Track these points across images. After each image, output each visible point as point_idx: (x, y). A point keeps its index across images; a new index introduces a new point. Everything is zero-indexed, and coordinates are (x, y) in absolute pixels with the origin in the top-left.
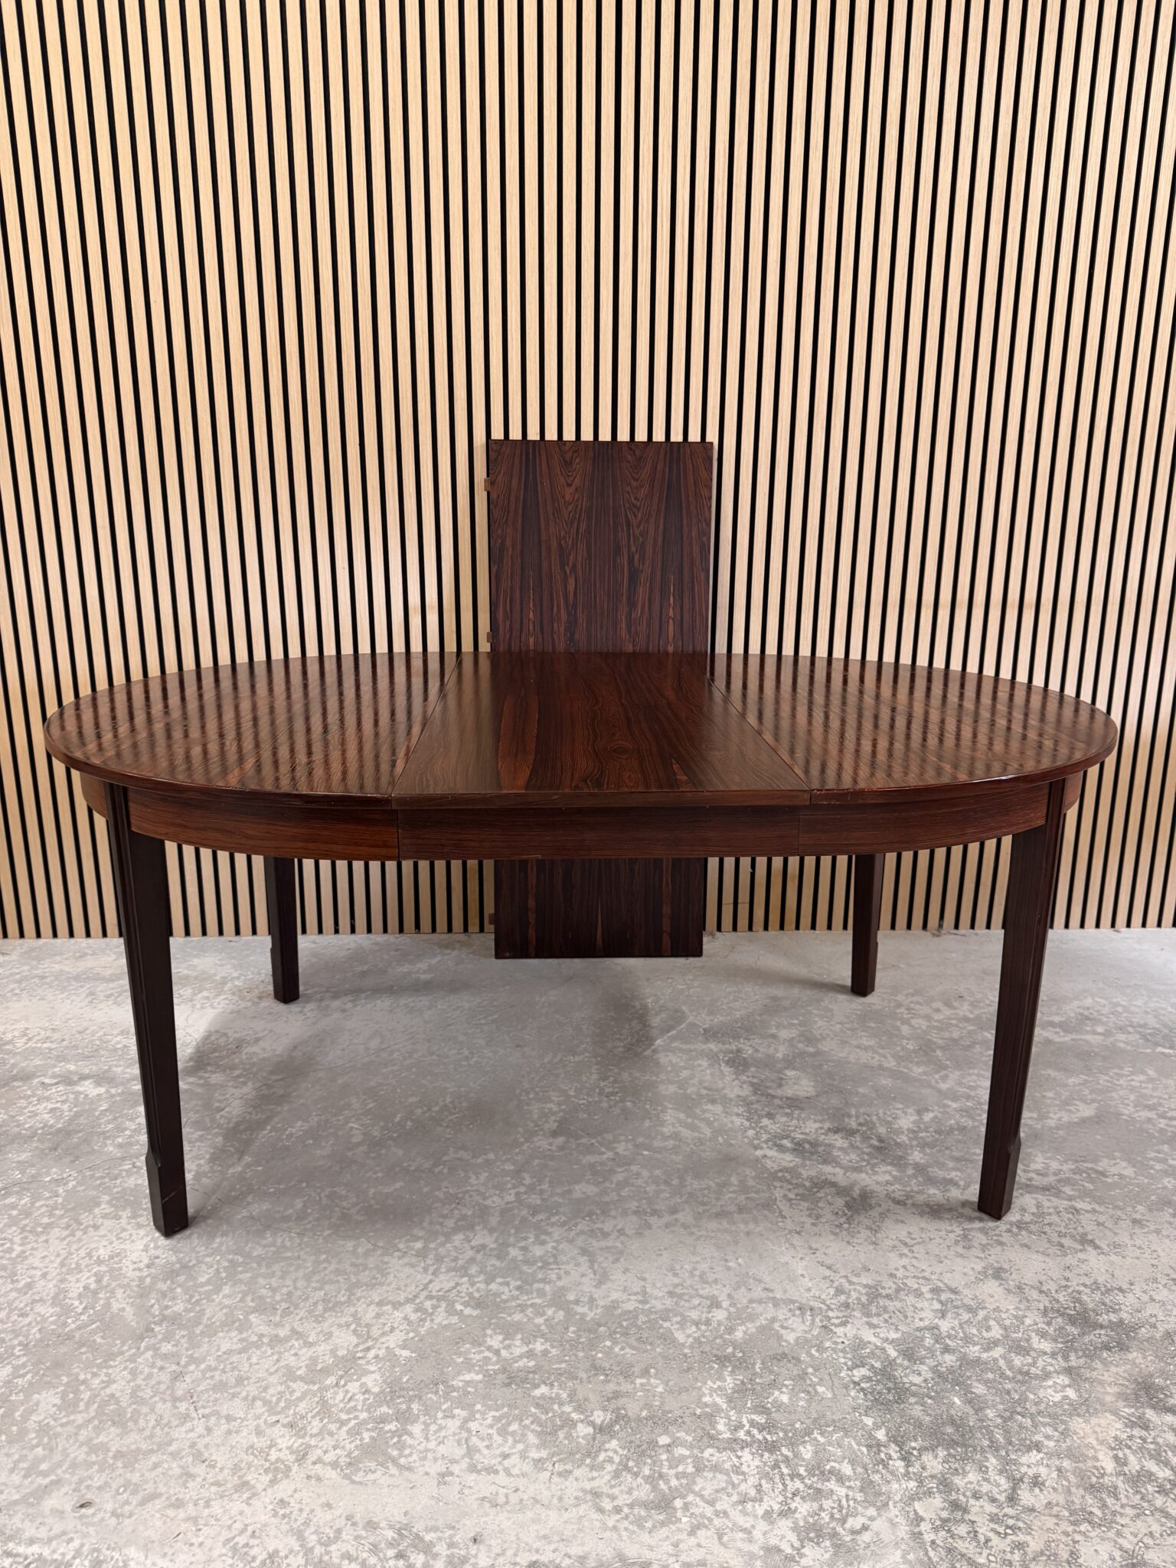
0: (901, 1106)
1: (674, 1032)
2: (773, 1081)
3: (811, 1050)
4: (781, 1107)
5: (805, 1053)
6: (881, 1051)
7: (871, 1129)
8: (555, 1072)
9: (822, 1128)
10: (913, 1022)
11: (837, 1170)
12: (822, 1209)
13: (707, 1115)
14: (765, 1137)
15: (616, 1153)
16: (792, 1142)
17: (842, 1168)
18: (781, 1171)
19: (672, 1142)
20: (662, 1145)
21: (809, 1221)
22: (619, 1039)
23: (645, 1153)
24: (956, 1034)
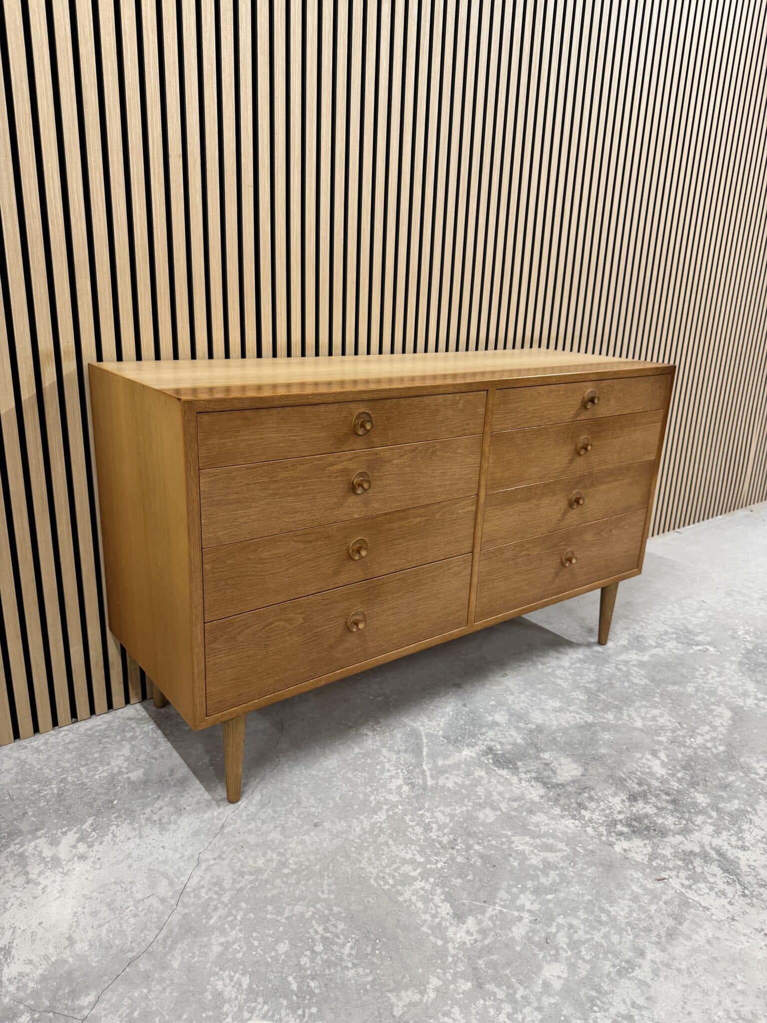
0: (639, 755)
1: (425, 751)
2: (545, 770)
3: (533, 726)
4: (580, 794)
5: (531, 731)
6: (571, 708)
7: (649, 785)
8: (381, 839)
9: (623, 801)
10: (556, 672)
11: (679, 838)
12: (715, 883)
13: (544, 829)
14: (603, 829)
15: (529, 911)
16: (623, 825)
17: (679, 834)
18: (650, 860)
19: (552, 872)
20: (550, 879)
21: (724, 901)
22: (391, 777)
23: (549, 897)
24: (592, 676)
